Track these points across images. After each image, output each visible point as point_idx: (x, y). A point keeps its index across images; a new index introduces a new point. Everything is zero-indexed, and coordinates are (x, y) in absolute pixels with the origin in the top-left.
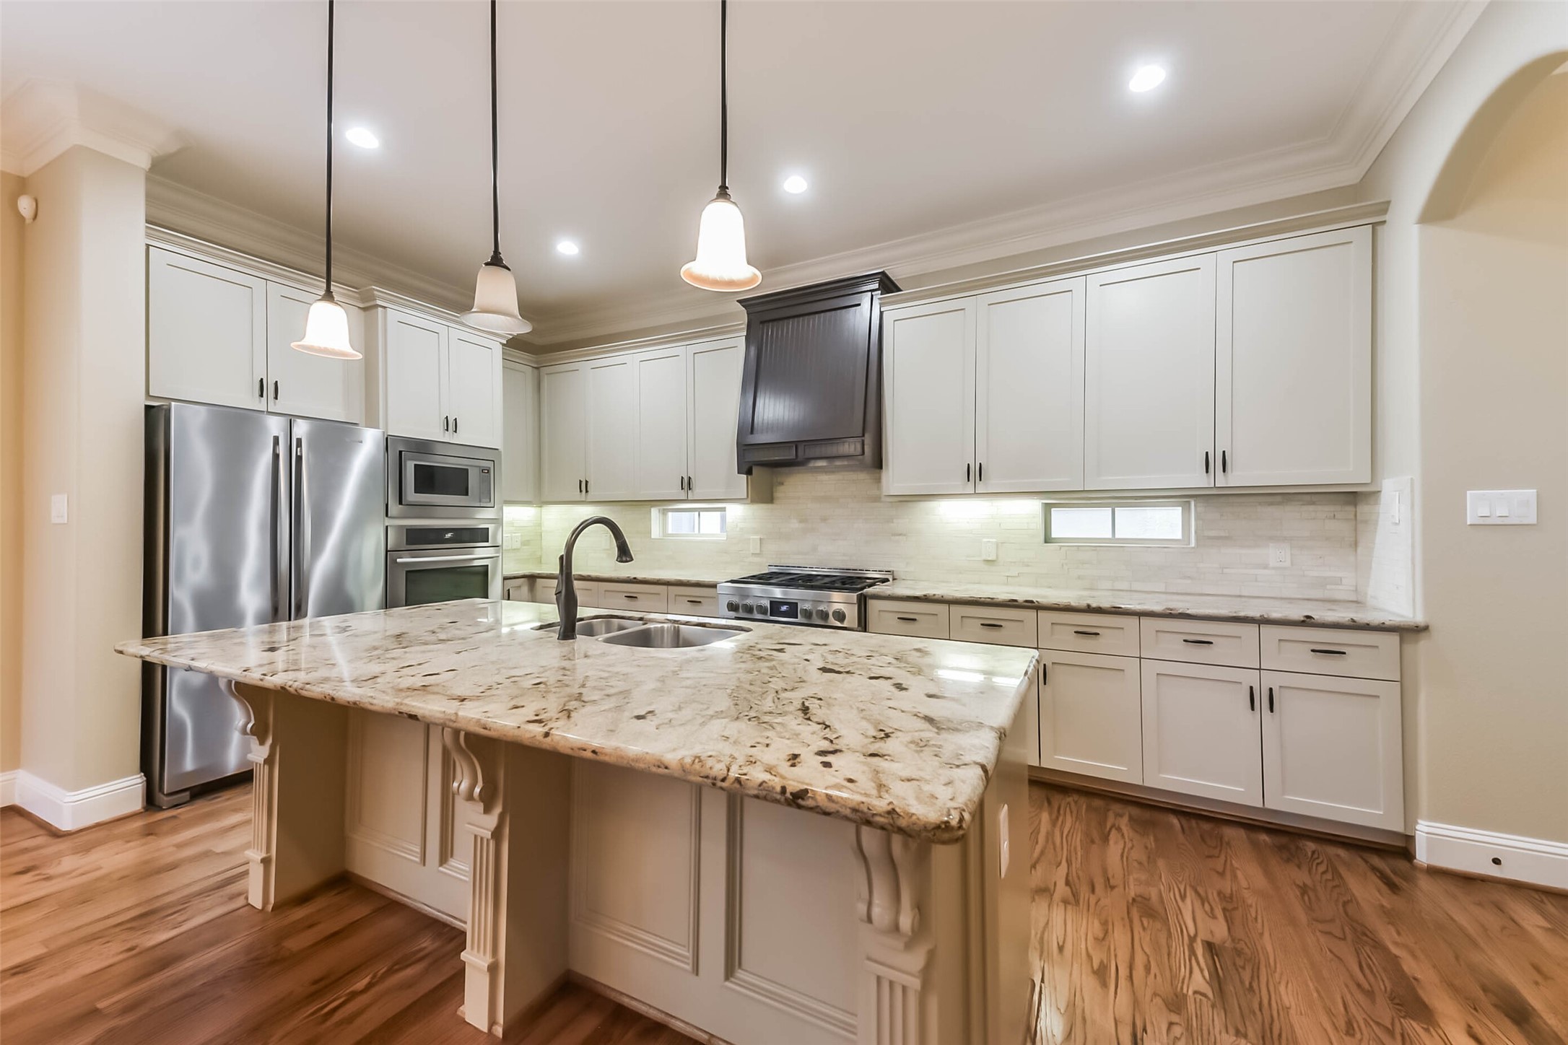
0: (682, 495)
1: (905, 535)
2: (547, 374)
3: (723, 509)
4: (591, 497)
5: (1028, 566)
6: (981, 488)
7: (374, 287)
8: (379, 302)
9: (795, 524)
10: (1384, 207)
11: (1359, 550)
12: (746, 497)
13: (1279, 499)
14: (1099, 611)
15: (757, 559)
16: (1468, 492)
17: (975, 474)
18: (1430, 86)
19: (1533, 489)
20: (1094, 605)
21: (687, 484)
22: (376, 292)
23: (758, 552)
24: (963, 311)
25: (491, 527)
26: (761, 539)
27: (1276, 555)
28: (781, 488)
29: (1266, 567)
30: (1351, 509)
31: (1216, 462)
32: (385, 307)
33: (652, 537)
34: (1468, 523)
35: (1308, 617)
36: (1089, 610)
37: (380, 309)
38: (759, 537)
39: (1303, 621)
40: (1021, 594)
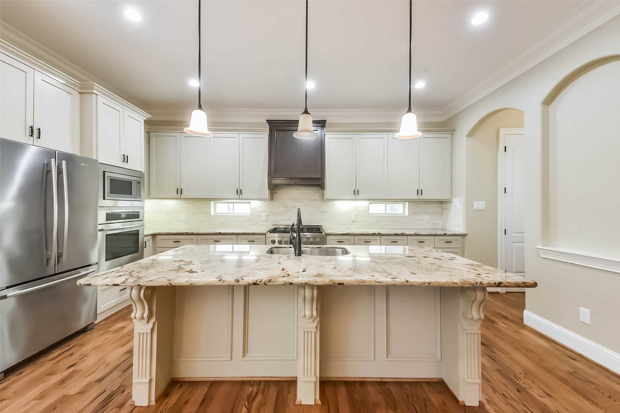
0: (237, 196)
1: (325, 213)
2: (154, 136)
3: (250, 203)
4: (183, 196)
5: (365, 222)
6: (358, 197)
7: (95, 83)
8: (94, 91)
9: (282, 209)
10: (454, 130)
11: (443, 216)
12: (268, 198)
13: (427, 202)
14: (398, 235)
15: (265, 223)
16: (474, 202)
17: (356, 192)
18: (472, 104)
19: (484, 201)
20: (397, 233)
21: (239, 192)
22: (94, 86)
23: (266, 220)
24: (352, 139)
25: (140, 211)
26: (267, 215)
27: (426, 217)
28: (277, 195)
29: (424, 221)
30: (441, 205)
31: (419, 192)
32: (97, 94)
33: (211, 214)
34: (474, 209)
35: (445, 233)
36: (396, 235)
37: (94, 95)
38: (266, 214)
39: (444, 235)
40: (376, 231)
